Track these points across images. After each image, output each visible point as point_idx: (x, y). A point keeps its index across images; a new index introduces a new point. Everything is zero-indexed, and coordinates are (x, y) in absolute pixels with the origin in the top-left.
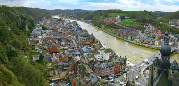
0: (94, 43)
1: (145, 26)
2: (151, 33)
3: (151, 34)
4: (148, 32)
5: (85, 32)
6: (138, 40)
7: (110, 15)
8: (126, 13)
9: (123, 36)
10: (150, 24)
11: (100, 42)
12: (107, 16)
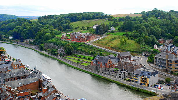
0: (41, 91)
1: (155, 46)
2: (171, 61)
3: (171, 65)
4: (165, 60)
5: (19, 67)
6: (139, 80)
7: (74, 24)
8: (109, 20)
9: (105, 70)
10: (168, 42)
11: (53, 87)
12: (68, 28)
